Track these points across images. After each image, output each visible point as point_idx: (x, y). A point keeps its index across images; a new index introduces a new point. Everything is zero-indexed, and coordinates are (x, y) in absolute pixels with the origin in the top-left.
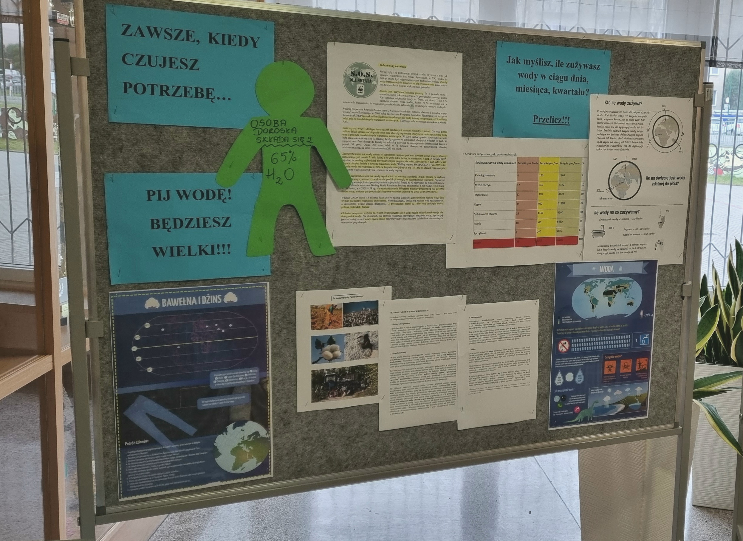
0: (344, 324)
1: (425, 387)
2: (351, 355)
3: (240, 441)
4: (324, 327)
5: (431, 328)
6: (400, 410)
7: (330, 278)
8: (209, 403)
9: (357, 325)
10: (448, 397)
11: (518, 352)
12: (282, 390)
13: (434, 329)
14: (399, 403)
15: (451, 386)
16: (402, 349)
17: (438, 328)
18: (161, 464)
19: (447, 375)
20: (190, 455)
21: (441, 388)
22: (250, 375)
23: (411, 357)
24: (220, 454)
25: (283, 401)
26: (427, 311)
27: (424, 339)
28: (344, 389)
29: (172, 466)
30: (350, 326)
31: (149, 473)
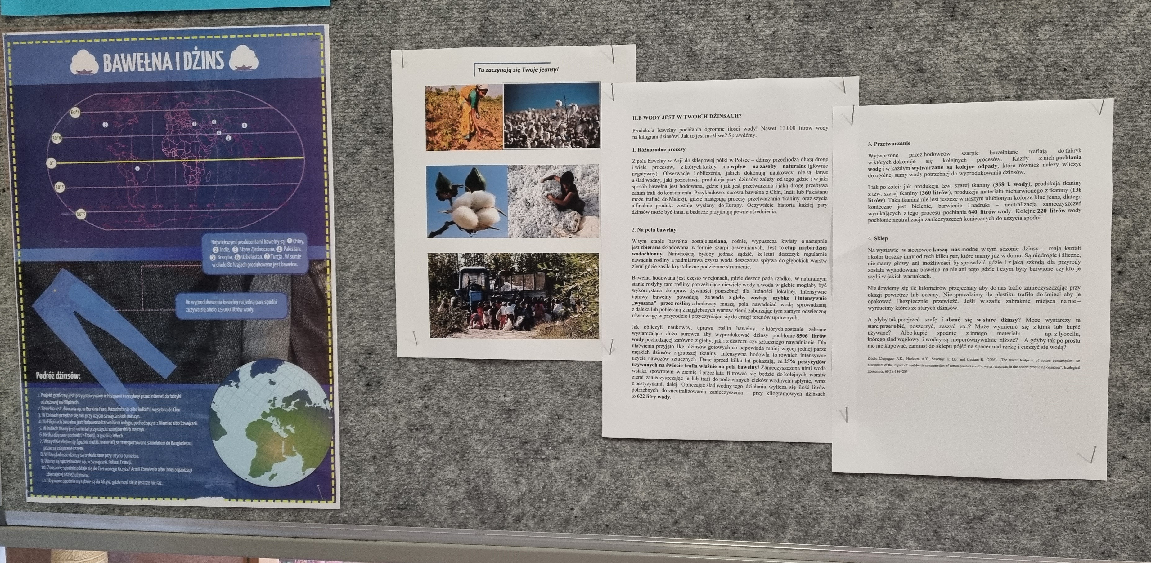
0: (506, 140)
1: (731, 335)
2: (525, 223)
3: (267, 408)
4: (457, 145)
5: (749, 168)
6: (659, 388)
7: (474, 19)
8: (200, 306)
9: (541, 145)
10: (801, 372)
11: (1038, 259)
12: (361, 296)
13: (759, 170)
14: (658, 368)
15: (809, 339)
16: (663, 221)
17: (772, 170)
18: (104, 433)
19: (799, 305)
20: (161, 423)
21: (780, 343)
22: (289, 249)
23: (689, 244)
24: (224, 432)
25: (365, 324)
26: (737, 116)
27: (727, 196)
28: (507, 309)
29: (125, 443)
30: (524, 146)
31: (81, 449)
